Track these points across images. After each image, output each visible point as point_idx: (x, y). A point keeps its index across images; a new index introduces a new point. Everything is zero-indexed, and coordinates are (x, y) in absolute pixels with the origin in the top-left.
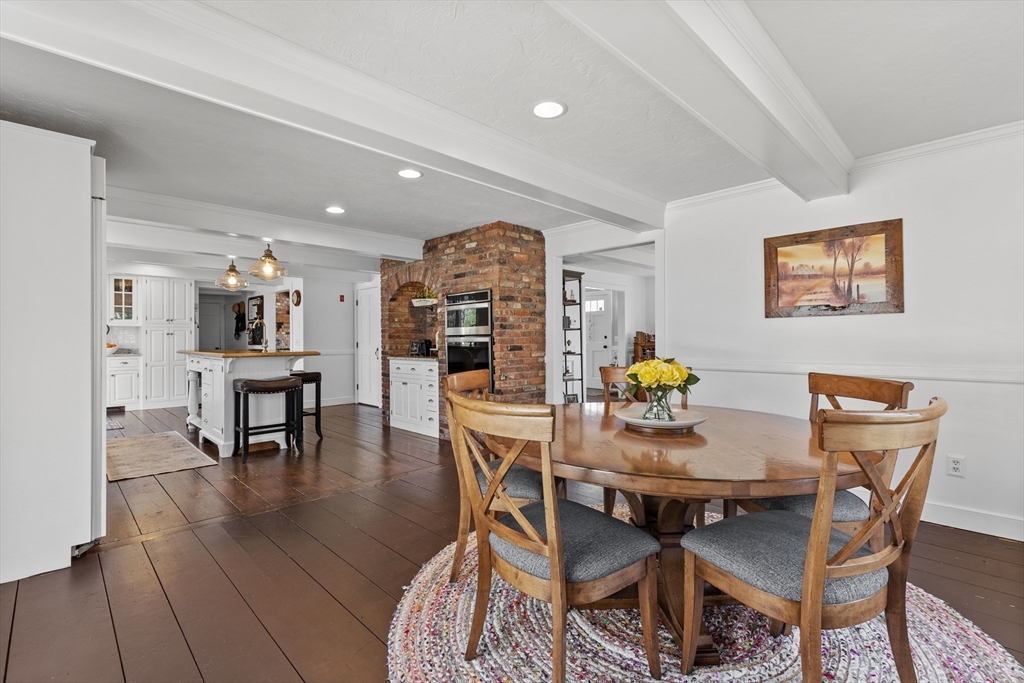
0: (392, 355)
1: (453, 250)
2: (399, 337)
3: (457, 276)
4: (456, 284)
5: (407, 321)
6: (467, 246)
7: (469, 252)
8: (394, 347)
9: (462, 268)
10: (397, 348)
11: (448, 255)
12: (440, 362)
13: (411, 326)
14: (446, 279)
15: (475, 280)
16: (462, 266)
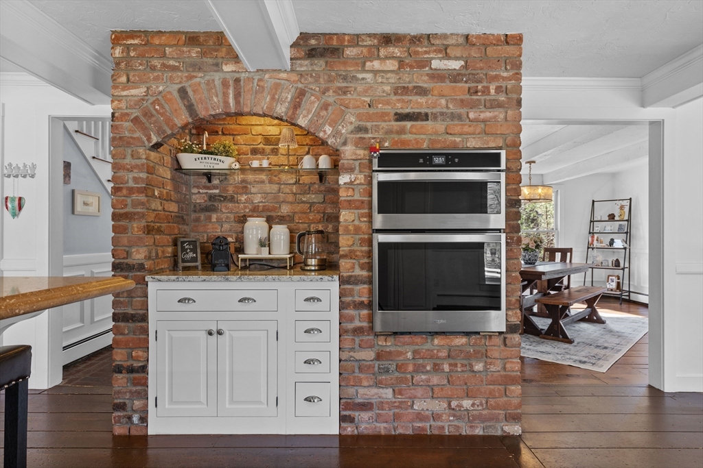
0: (152, 272)
1: (392, 65)
2: (159, 231)
3: (401, 117)
4: (402, 131)
5: (169, 200)
6: (436, 64)
7: (438, 76)
8: (154, 254)
9: (418, 103)
10: (157, 254)
11: (375, 72)
12: (343, 281)
13: (173, 207)
14: (369, 118)
15: (457, 129)
16: (421, 100)
